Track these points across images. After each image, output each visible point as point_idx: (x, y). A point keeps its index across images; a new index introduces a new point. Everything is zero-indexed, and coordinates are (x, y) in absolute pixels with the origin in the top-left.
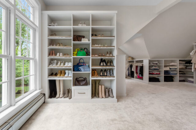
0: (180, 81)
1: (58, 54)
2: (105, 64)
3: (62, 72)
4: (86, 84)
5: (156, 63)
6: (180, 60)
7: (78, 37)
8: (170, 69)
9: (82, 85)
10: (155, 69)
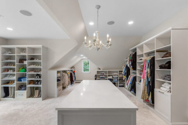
0: (120, 86)
1: (10, 71)
2: (38, 77)
3: (13, 82)
4: (25, 89)
5: (104, 73)
6: (120, 71)
7: (22, 60)
8: (113, 77)
9: (23, 90)
10: (102, 78)
